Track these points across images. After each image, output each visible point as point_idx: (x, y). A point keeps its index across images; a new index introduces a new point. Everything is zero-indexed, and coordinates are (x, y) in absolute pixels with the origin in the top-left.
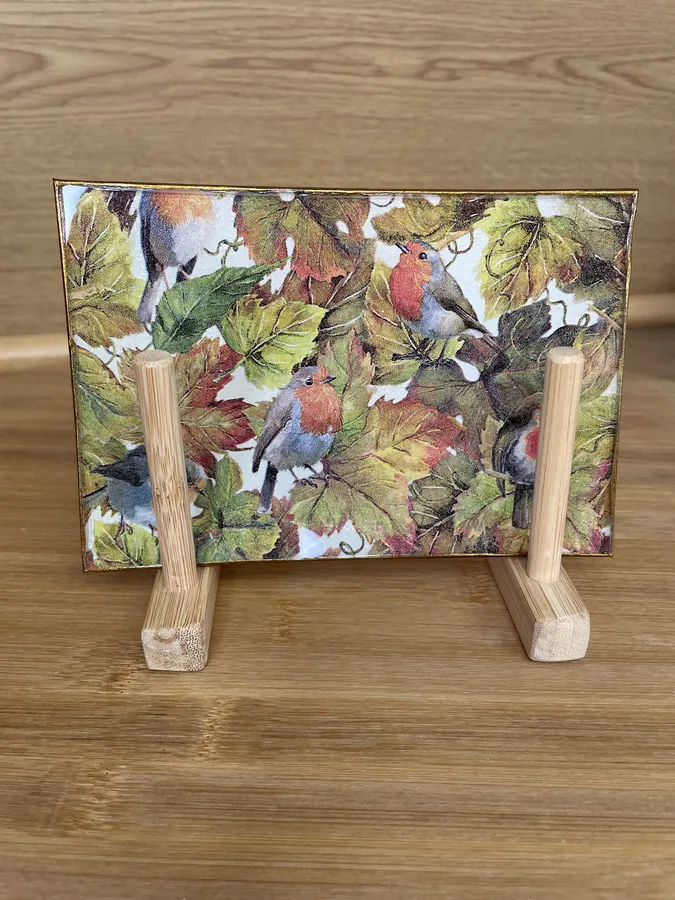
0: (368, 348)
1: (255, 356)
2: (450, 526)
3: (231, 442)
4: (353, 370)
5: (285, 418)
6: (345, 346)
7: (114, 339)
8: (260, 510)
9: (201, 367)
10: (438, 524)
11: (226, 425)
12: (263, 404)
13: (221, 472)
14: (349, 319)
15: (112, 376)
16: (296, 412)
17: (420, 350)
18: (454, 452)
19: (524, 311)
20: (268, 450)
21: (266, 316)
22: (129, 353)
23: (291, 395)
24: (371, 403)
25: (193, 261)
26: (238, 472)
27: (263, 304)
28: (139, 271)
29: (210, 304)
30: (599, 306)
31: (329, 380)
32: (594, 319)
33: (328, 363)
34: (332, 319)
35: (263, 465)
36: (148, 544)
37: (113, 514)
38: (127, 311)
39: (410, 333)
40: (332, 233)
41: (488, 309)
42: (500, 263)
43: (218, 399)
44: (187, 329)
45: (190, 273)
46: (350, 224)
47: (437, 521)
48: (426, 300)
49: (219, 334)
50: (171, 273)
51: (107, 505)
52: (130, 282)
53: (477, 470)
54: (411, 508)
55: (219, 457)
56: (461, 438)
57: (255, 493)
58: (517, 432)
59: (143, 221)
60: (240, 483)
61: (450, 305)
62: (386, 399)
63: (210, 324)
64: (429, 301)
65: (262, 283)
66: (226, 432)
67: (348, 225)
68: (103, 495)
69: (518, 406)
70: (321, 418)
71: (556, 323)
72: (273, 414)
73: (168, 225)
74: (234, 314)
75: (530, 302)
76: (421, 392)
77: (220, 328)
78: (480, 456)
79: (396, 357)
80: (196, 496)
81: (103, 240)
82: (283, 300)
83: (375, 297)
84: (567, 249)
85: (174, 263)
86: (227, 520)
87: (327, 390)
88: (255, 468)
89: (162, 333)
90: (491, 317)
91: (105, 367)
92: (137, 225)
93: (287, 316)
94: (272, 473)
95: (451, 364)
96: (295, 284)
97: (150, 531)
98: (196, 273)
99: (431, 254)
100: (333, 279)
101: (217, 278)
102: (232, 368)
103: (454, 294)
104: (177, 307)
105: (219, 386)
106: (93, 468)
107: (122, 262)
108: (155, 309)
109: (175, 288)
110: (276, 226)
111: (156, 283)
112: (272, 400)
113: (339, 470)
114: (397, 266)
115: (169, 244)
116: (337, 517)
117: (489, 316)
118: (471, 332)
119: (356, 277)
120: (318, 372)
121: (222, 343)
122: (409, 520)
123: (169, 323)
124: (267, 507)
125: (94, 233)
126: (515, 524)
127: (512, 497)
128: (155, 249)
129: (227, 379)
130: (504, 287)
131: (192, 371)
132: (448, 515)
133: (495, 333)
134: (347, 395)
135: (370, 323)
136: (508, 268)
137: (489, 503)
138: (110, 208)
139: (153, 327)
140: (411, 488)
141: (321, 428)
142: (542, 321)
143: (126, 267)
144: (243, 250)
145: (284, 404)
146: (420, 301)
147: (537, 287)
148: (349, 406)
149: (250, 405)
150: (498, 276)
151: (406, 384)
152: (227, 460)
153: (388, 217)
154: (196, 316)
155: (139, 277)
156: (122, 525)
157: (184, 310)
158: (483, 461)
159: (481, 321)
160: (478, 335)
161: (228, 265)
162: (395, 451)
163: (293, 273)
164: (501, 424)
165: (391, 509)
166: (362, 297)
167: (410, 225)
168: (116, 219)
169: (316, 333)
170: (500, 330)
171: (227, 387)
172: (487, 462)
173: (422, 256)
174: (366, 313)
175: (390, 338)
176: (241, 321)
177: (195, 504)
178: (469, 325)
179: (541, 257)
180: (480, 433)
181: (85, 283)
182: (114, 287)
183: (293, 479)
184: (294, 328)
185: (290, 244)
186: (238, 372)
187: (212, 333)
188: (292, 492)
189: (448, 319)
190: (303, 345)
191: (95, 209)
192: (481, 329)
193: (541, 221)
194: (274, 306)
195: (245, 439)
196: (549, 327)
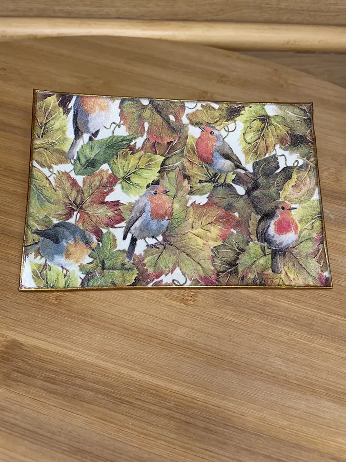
0: (186, 177)
1: (127, 179)
2: (236, 272)
3: (111, 224)
4: (179, 187)
5: (142, 212)
6: (174, 176)
7: (53, 166)
8: (127, 260)
9: (98, 184)
10: (229, 270)
11: (110, 214)
12: (130, 204)
13: (105, 239)
14: (176, 162)
15: (50, 183)
16: (148, 208)
17: (214, 178)
18: (235, 232)
19: (266, 160)
20: (132, 228)
21: (133, 160)
22: (61, 173)
23: (145, 200)
24: (189, 205)
25: (98, 132)
26: (115, 240)
27: (132, 154)
28: (70, 134)
29: (105, 152)
30: (302, 156)
31: (166, 192)
32: (301, 162)
33: (166, 184)
34: (167, 162)
35: (129, 236)
36: (59, 277)
37: (41, 258)
38: (62, 153)
39: (208, 170)
40: (167, 121)
41: (246, 159)
42: (250, 137)
43: (106, 200)
44: (92, 164)
45: (96, 137)
46: (176, 117)
47: (228, 269)
48: (215, 154)
49: (109, 168)
50: (86, 137)
51: (38, 253)
52: (65, 139)
53: (249, 242)
54: (213, 261)
55: (104, 231)
56: (238, 224)
57: (124, 251)
58: (268, 221)
59: (74, 112)
60: (116, 246)
61: (227, 157)
62: (197, 203)
63: (104, 162)
64: (217, 155)
65: (132, 144)
66: (110, 218)
67: (175, 117)
68: (37, 246)
69: (268, 207)
70: (161, 212)
71: (282, 166)
72: (136, 209)
73: (86, 114)
74: (117, 158)
75: (267, 156)
76: (215, 200)
77: (109, 165)
78: (250, 234)
79: (201, 182)
80: (90, 251)
81: (54, 119)
82: (142, 152)
83: (189, 152)
84: (283, 130)
85: (88, 132)
86: (107, 265)
87: (164, 197)
88: (125, 238)
89: (79, 165)
90: (248, 163)
91: (47, 178)
92: (71, 113)
93: (144, 160)
94: (134, 241)
95: (230, 186)
96: (148, 145)
97: (61, 269)
98: (99, 137)
99: (216, 132)
100: (168, 143)
101: (109, 140)
102: (115, 185)
103: (229, 152)
104: (88, 153)
105: (107, 194)
106: (33, 231)
107: (62, 130)
108: (76, 153)
109: (88, 143)
110: (140, 116)
111: (78, 141)
112: (135, 202)
113: (172, 240)
114: (200, 138)
115: (86, 123)
116: (171, 266)
117: (247, 162)
118: (239, 170)
119: (179, 142)
120: (160, 188)
121: (110, 172)
122: (212, 268)
123: (83, 160)
124: (130, 259)
125: (50, 115)
126: (274, 271)
127: (270, 256)
128: (79, 125)
129: (112, 190)
130: (253, 149)
131: (93, 186)
132: (234, 265)
133: (251, 171)
134: (176, 200)
135: (187, 164)
136: (255, 139)
137: (258, 260)
138: (59, 105)
139: (74, 162)
140: (212, 251)
141: (162, 217)
142: (275, 165)
143: (64, 132)
144: (123, 128)
145: (141, 204)
146: (212, 154)
147: (270, 148)
148: (176, 206)
149: (123, 204)
150: (250, 143)
151: (207, 195)
152: (109, 233)
153: (194, 113)
154: (98, 158)
155: (70, 137)
156: (45, 265)
157: (91, 155)
158: (251, 237)
159: (244, 164)
160: (243, 172)
161: (115, 134)
162: (202, 230)
163: (147, 139)
164: (259, 217)
165: (202, 262)
166: (182, 152)
167: (205, 118)
168: (61, 110)
169: (159, 169)
170: (254, 169)
171: (111, 194)
172: (253, 237)
173: (211, 133)
174: (184, 159)
175: (197, 172)
176: (120, 162)
177: (89, 256)
178: (238, 167)
179: (270, 134)
180: (248, 222)
181: (42, 137)
182: (57, 141)
183: (146, 244)
184: (148, 166)
185: (146, 125)
186: (118, 187)
187: (105, 167)
188: (145, 251)
189: (227, 164)
190: (152, 174)
191: (52, 105)
192: (244, 169)
193: (269, 117)
194: (138, 155)
195: (119, 222)
196: (279, 167)
